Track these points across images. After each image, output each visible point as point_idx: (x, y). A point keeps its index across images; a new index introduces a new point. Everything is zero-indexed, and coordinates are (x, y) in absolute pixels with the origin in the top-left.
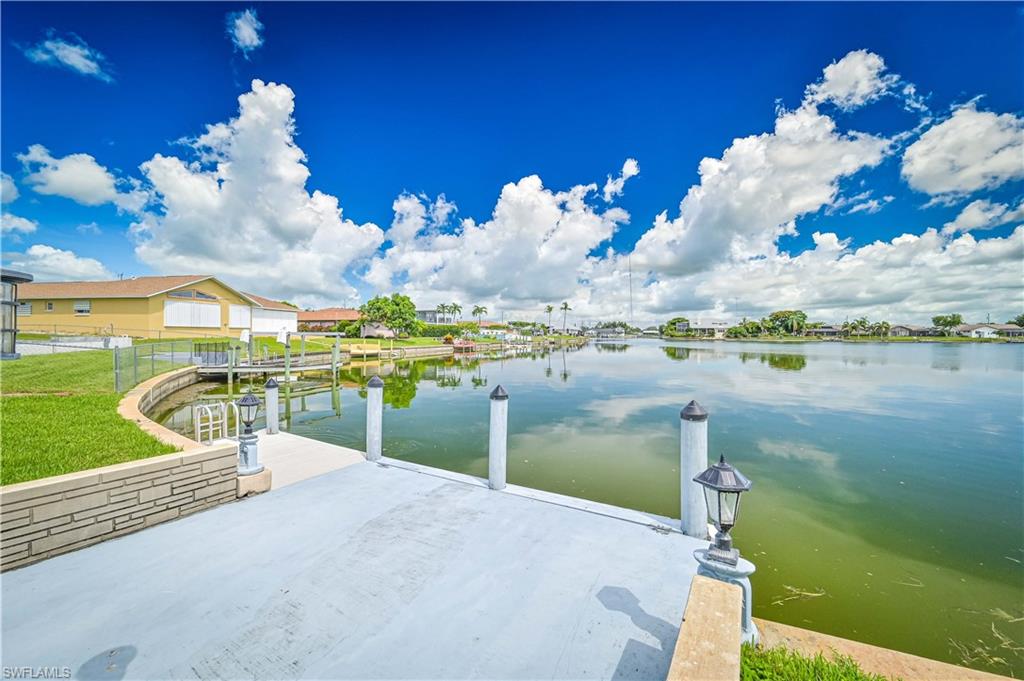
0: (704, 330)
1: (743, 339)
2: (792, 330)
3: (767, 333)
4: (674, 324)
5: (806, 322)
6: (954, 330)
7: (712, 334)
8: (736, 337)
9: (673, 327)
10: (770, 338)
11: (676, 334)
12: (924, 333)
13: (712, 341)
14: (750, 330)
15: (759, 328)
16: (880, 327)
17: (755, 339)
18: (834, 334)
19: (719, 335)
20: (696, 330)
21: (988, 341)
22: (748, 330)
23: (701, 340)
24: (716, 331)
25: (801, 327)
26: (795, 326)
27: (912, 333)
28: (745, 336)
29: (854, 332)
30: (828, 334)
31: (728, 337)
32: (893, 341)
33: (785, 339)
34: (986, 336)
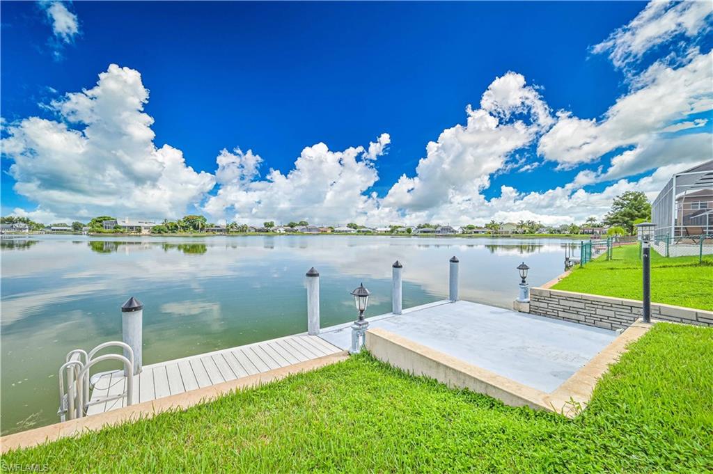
0: (132, 228)
1: (165, 234)
2: (198, 228)
3: (182, 230)
4: (100, 221)
5: (206, 223)
6: (272, 229)
7: (140, 231)
8: (159, 233)
9: (99, 224)
10: (184, 234)
11: (104, 230)
12: (260, 231)
13: (140, 236)
14: (170, 228)
15: (176, 227)
16: (243, 227)
17: (173, 234)
18: (221, 231)
19: (144, 232)
20: (125, 227)
21: (283, 234)
22: (168, 227)
23: (129, 236)
24: (143, 228)
25: (204, 226)
26: (200, 227)
27: (256, 231)
28: (166, 232)
29: (231, 230)
30: (218, 231)
31: (153, 233)
32: (249, 235)
33: (194, 234)
34: (282, 232)
